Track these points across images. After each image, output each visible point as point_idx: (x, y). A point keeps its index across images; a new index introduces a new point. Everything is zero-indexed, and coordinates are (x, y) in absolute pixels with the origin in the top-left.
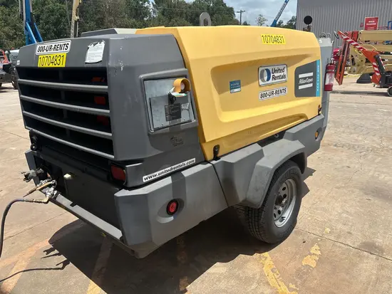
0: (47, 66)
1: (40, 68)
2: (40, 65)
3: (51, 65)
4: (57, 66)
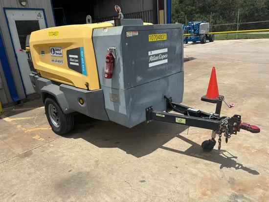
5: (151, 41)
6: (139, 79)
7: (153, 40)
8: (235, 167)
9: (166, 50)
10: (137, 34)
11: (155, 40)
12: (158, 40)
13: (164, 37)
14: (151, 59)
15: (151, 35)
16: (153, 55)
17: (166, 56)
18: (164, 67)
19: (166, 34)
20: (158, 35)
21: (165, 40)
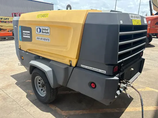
0: (136, 24)
1: (134, 25)
2: (134, 24)
3: (138, 24)
4: (139, 24)
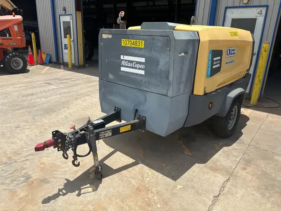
5: (124, 45)
6: (111, 76)
7: (127, 45)
8: (63, 189)
9: (143, 60)
10: (111, 37)
11: (129, 45)
12: (133, 46)
13: (141, 44)
14: (123, 63)
15: (124, 40)
16: (126, 60)
17: (143, 66)
18: (138, 77)
19: (143, 42)
20: (133, 41)
21: (142, 48)
